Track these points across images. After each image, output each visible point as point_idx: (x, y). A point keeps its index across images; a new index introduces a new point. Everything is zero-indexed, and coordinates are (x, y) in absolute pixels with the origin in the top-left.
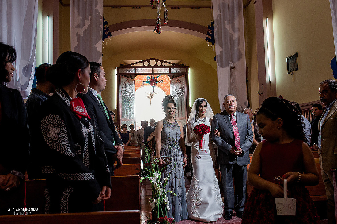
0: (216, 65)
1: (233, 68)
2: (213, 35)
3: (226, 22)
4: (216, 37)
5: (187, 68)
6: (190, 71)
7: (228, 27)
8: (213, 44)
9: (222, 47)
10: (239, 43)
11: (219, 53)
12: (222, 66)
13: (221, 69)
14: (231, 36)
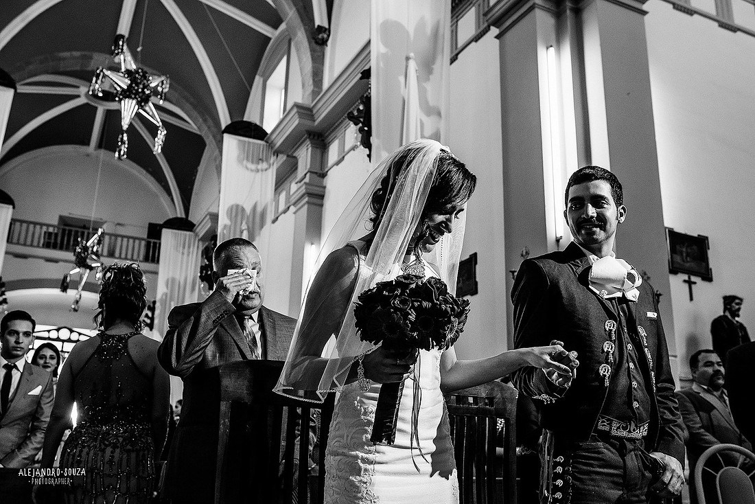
2: (152, 319)
3: (172, 303)
8: (151, 330)
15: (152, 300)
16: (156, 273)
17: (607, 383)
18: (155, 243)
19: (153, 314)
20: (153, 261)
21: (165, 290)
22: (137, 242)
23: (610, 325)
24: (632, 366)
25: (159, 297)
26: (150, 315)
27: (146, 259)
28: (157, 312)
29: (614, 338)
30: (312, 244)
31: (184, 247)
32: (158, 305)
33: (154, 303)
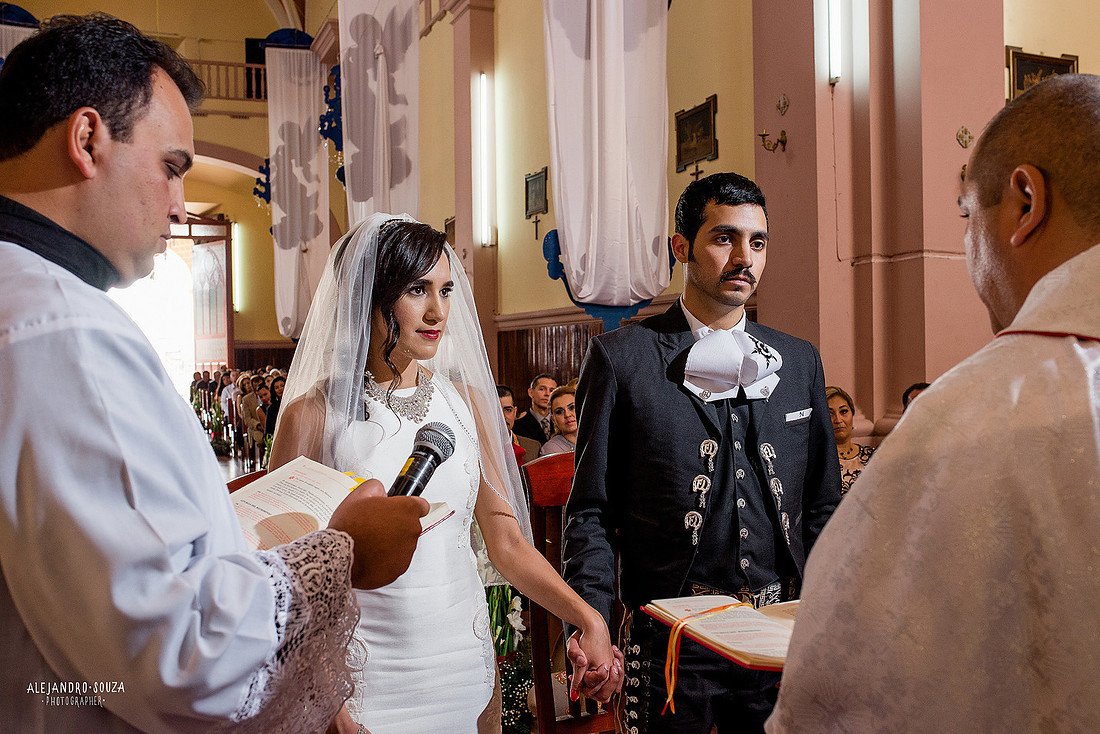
0: (272, 244)
1: (305, 251)
2: (267, 185)
3: (293, 161)
4: (273, 189)
5: (228, 225)
6: (237, 231)
7: (298, 171)
8: (268, 202)
9: (284, 209)
10: (317, 206)
11: (280, 221)
12: (283, 246)
13: (282, 251)
14: (303, 189)
15: (266, 158)
16: (265, 115)
17: (695, 540)
18: (258, 70)
19: (268, 179)
20: (259, 96)
21: (281, 143)
22: (231, 69)
23: (709, 448)
24: (741, 503)
25: (272, 153)
26: (264, 180)
27: (249, 95)
28: (273, 176)
29: (711, 468)
30: (482, 72)
31: (300, 76)
32: (272, 164)
33: (267, 162)
